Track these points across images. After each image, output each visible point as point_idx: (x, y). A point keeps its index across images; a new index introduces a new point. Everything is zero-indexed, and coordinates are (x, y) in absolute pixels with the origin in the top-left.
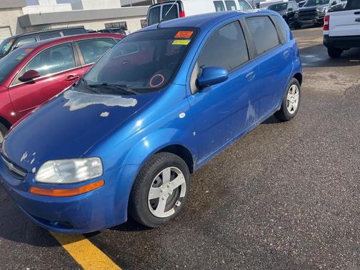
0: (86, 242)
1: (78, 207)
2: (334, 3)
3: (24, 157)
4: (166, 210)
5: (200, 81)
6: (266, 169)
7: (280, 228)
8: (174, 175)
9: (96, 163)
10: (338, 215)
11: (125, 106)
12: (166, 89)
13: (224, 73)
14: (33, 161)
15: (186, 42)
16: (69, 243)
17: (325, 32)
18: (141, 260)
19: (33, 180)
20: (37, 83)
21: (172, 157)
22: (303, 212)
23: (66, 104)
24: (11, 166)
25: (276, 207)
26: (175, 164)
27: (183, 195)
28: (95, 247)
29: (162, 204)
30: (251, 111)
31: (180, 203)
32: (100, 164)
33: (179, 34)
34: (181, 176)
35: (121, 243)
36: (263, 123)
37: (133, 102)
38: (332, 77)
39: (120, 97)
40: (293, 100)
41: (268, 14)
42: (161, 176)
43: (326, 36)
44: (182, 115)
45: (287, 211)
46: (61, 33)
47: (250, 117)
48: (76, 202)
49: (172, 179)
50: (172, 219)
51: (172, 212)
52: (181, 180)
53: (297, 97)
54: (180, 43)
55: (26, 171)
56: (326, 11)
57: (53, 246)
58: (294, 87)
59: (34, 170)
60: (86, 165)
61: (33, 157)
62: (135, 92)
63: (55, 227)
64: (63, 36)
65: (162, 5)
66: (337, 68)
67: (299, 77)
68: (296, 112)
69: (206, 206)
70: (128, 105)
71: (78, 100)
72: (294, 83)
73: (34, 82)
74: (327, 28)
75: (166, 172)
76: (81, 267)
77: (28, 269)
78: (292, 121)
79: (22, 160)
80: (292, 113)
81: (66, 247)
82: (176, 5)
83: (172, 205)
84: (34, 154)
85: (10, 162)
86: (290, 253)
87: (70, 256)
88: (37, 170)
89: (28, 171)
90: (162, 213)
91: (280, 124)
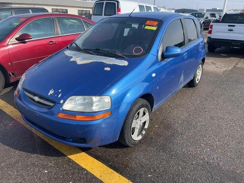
0: (83, 154)
1: (94, 129)
2: (207, 18)
3: (51, 92)
4: (138, 136)
5: (165, 54)
6: (190, 115)
7: (208, 149)
8: (144, 114)
9: (107, 100)
10: (239, 143)
11: (121, 65)
12: (146, 57)
14: (60, 96)
15: (155, 28)
16: (71, 154)
17: (209, 35)
18: (126, 166)
19: (61, 109)
20: (28, 43)
21: (145, 102)
22: (219, 141)
23: (72, 60)
24: (36, 99)
25: (203, 138)
26: (146, 106)
27: (146, 127)
28: (92, 158)
29: (136, 132)
30: (182, 78)
31: (144, 132)
32: (110, 101)
33: (148, 22)
34: (147, 114)
35: (110, 156)
36: (183, 87)
37: (125, 63)
38: (213, 63)
39: (114, 59)
41: (192, 18)
42: (138, 114)
43: (209, 38)
44: (154, 75)
45: (209, 140)
46: (30, 11)
47: (181, 81)
48: (94, 125)
49: (143, 116)
50: (140, 141)
51: (140, 137)
52: (147, 118)
53: (200, 73)
54: (150, 28)
55: (54, 102)
56: (202, 22)
57: (60, 156)
58: (200, 66)
59: (62, 102)
60: (99, 101)
61: (60, 93)
62: (124, 57)
63: (70, 142)
64: (31, 13)
65: (105, 2)
66: (214, 58)
67: (203, 60)
68: (199, 82)
69: (158, 135)
70: (123, 65)
71: (81, 58)
72: (201, 64)
73: (25, 42)
74: (210, 32)
75: (141, 111)
76: (86, 170)
77: (46, 171)
78: (197, 87)
79: (49, 94)
80: (197, 82)
81: (70, 157)
82: (115, 3)
83: (140, 133)
84: (60, 91)
85: (35, 95)
86: (218, 164)
87: (75, 163)
88: (64, 102)
89: (56, 102)
90: (136, 137)
91: (190, 89)
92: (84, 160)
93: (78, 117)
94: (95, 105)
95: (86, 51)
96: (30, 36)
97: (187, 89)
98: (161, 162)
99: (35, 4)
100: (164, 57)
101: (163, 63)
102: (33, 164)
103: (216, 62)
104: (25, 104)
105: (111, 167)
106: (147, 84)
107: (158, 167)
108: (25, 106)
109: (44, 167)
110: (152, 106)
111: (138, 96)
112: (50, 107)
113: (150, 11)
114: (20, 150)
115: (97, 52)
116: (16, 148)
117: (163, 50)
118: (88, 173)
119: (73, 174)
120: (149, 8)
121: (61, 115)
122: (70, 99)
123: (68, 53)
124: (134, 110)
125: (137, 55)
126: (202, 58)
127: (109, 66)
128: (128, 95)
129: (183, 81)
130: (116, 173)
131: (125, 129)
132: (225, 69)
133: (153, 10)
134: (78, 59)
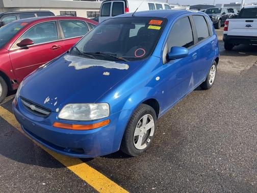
0: (84, 165)
1: (92, 138)
2: (224, 13)
3: (47, 100)
4: (142, 144)
5: (169, 55)
6: (202, 120)
7: (220, 159)
8: (149, 120)
9: (105, 107)
11: (121, 69)
12: (149, 58)
13: (185, 51)
14: (55, 104)
15: (158, 28)
16: (71, 165)
17: (225, 32)
18: (129, 178)
19: (57, 118)
20: (30, 49)
21: (149, 108)
22: (232, 149)
23: (70, 65)
24: (33, 107)
25: (215, 145)
26: (150, 113)
27: (152, 134)
28: (93, 169)
29: (140, 140)
30: (192, 80)
31: (149, 140)
32: (108, 108)
33: (152, 22)
34: (152, 121)
35: (111, 167)
37: (126, 67)
38: (229, 62)
39: (114, 62)
40: (212, 75)
41: (203, 15)
42: (142, 121)
43: (225, 35)
44: (158, 78)
45: (222, 148)
46: (36, 15)
47: (191, 84)
48: (91, 134)
49: (147, 123)
50: (145, 150)
51: (145, 146)
52: (152, 124)
53: (214, 74)
55: (50, 111)
56: (219, 18)
57: (60, 167)
58: (214, 66)
59: (57, 110)
60: (97, 108)
61: (55, 101)
62: (125, 60)
63: (68, 152)
64: (36, 17)
65: (112, 2)
66: (231, 57)
67: (217, 60)
68: (213, 84)
69: (165, 143)
70: (123, 68)
71: (80, 62)
72: (214, 64)
73: (27, 48)
74: (226, 29)
75: (145, 117)
76: (86, 182)
77: (44, 184)
78: (210, 90)
79: (45, 102)
80: (211, 84)
81: (70, 168)
82: (123, 3)
83: (145, 141)
84: (56, 99)
85: (31, 103)
86: (231, 175)
87: (75, 175)
88: (60, 110)
89: (52, 111)
90: (140, 146)
91: (203, 91)
92: (84, 172)
93: (75, 127)
94: (92, 112)
95: (86, 55)
96: (31, 41)
97: (200, 91)
98: (167, 173)
99: (41, 8)
100: (169, 59)
101: (169, 65)
102: (31, 176)
103: (233, 61)
104: (21, 113)
105: (112, 179)
106: (150, 88)
107: (163, 179)
108: (21, 115)
109: (42, 179)
110: (157, 113)
111: (140, 101)
112: (46, 116)
113: (161, 9)
114: (18, 161)
115: (98, 55)
116: (15, 159)
117: (168, 51)
118: (87, 186)
119: (72, 187)
120: (159, 6)
121: (57, 124)
122: (67, 107)
123: (67, 57)
124: (137, 116)
125: (139, 58)
126: (215, 58)
127: (108, 70)
128: (130, 100)
129: (193, 84)
130: (117, 186)
131: (126, 137)
132: (243, 69)
133: (164, 8)
134: (77, 63)
